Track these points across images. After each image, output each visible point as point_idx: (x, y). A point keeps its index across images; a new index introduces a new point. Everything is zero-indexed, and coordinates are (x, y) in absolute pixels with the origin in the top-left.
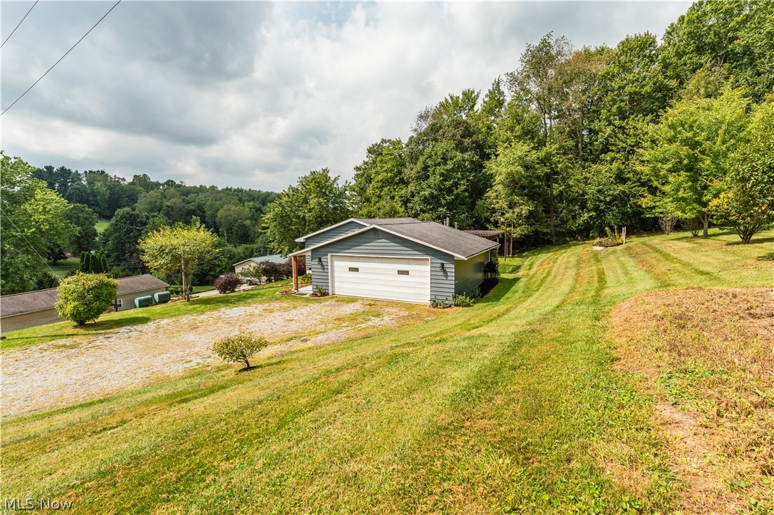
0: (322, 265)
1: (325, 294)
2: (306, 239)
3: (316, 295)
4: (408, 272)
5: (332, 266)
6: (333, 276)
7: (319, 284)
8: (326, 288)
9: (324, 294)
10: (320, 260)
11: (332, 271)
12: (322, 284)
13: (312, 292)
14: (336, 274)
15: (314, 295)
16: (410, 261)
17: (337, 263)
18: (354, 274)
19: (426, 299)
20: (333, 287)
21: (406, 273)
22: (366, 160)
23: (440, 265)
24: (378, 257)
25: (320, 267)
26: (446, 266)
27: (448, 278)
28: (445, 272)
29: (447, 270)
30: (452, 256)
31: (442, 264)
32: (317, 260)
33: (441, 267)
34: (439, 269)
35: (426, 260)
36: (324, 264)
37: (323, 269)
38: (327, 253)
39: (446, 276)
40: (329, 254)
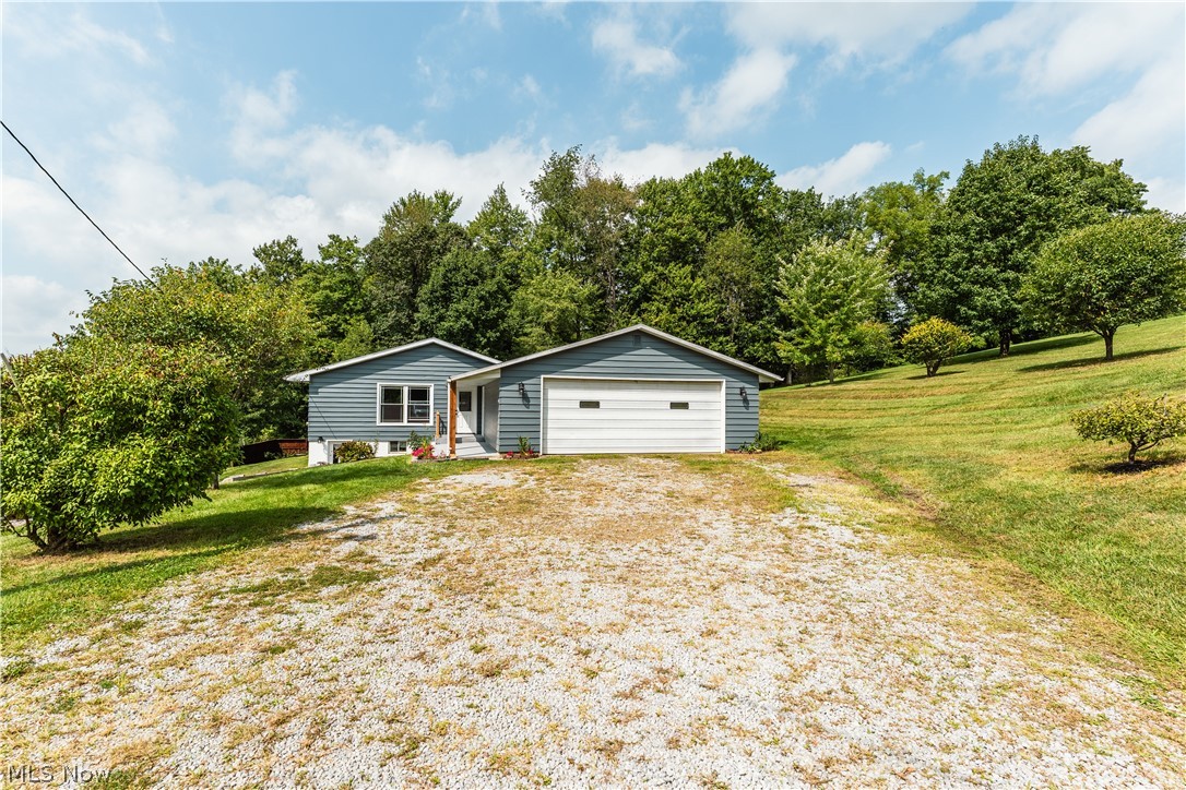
0: (525, 398)
1: (533, 454)
2: (312, 376)
4: (687, 404)
5: (546, 400)
6: (545, 420)
8: (535, 442)
10: (522, 389)
11: (545, 409)
12: (527, 435)
16: (691, 386)
17: (553, 394)
18: (590, 413)
19: (719, 445)
20: (545, 440)
21: (684, 406)
23: (738, 391)
24: (636, 381)
25: (520, 401)
26: (748, 391)
27: (751, 410)
28: (745, 400)
29: (749, 398)
30: (756, 375)
31: (742, 389)
32: (516, 387)
33: (741, 394)
34: (740, 398)
35: (720, 383)
36: (530, 395)
37: (527, 405)
38: (536, 375)
39: (747, 407)
40: (542, 376)
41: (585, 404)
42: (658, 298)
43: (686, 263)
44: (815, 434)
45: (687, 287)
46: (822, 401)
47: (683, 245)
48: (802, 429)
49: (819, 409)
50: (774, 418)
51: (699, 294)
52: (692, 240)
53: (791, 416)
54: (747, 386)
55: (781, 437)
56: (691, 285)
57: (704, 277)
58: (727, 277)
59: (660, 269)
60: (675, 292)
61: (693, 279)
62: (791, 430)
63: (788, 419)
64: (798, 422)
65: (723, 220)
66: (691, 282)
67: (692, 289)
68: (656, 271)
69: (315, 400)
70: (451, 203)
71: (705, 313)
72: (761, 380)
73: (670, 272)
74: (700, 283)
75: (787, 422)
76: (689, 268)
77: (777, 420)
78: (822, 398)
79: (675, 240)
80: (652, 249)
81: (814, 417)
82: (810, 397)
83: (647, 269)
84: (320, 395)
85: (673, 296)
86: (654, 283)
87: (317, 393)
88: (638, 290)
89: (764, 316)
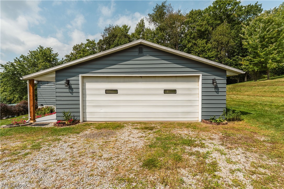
0: (70, 88)
1: (75, 122)
3: (64, 124)
4: (175, 90)
5: (84, 89)
6: (84, 101)
7: (66, 110)
8: (76, 114)
9: (73, 122)
10: (68, 83)
11: (84, 95)
12: (71, 110)
13: (56, 121)
14: (88, 98)
15: (59, 123)
16: (178, 79)
17: (89, 86)
18: (112, 97)
19: (198, 117)
20: (84, 113)
21: (173, 91)
22: (73, 52)
23: (211, 82)
24: (141, 77)
25: (67, 90)
26: (218, 81)
27: (220, 94)
28: (216, 87)
29: (219, 86)
30: (224, 71)
31: (214, 80)
32: (63, 82)
33: (213, 83)
34: (212, 86)
35: (198, 76)
36: (73, 86)
37: (72, 93)
38: (77, 74)
39: (218, 92)
40: (80, 75)
41: (108, 92)
42: (193, 52)
43: (204, 39)
44: (267, 108)
45: (204, 47)
46: (266, 87)
47: (203, 32)
48: (256, 104)
49: (265, 91)
50: (238, 96)
51: (209, 50)
52: (206, 30)
53: (248, 95)
54: (217, 78)
55: (242, 109)
56: (205, 46)
57: (211, 43)
58: (220, 42)
59: (194, 41)
60: (199, 49)
61: (206, 44)
62: (248, 104)
63: (246, 97)
64: (253, 99)
65: (219, 22)
66: (205, 45)
67: (206, 48)
68: (193, 42)
69: (39, 90)
70: (127, 28)
71: (211, 56)
72: (228, 74)
73: (198, 42)
74: (209, 45)
75: (246, 99)
76: (205, 40)
77: (240, 97)
78: (265, 86)
79: (199, 30)
80: (191, 35)
81: (263, 96)
82: (258, 86)
83: (189, 42)
84: (41, 88)
85: (199, 51)
86: (192, 46)
87: (40, 88)
88: (186, 50)
89: (235, 55)
